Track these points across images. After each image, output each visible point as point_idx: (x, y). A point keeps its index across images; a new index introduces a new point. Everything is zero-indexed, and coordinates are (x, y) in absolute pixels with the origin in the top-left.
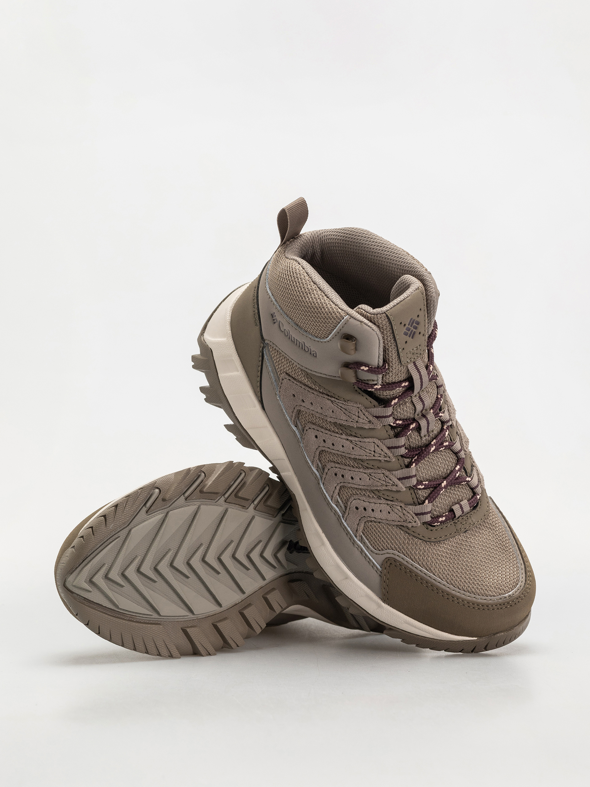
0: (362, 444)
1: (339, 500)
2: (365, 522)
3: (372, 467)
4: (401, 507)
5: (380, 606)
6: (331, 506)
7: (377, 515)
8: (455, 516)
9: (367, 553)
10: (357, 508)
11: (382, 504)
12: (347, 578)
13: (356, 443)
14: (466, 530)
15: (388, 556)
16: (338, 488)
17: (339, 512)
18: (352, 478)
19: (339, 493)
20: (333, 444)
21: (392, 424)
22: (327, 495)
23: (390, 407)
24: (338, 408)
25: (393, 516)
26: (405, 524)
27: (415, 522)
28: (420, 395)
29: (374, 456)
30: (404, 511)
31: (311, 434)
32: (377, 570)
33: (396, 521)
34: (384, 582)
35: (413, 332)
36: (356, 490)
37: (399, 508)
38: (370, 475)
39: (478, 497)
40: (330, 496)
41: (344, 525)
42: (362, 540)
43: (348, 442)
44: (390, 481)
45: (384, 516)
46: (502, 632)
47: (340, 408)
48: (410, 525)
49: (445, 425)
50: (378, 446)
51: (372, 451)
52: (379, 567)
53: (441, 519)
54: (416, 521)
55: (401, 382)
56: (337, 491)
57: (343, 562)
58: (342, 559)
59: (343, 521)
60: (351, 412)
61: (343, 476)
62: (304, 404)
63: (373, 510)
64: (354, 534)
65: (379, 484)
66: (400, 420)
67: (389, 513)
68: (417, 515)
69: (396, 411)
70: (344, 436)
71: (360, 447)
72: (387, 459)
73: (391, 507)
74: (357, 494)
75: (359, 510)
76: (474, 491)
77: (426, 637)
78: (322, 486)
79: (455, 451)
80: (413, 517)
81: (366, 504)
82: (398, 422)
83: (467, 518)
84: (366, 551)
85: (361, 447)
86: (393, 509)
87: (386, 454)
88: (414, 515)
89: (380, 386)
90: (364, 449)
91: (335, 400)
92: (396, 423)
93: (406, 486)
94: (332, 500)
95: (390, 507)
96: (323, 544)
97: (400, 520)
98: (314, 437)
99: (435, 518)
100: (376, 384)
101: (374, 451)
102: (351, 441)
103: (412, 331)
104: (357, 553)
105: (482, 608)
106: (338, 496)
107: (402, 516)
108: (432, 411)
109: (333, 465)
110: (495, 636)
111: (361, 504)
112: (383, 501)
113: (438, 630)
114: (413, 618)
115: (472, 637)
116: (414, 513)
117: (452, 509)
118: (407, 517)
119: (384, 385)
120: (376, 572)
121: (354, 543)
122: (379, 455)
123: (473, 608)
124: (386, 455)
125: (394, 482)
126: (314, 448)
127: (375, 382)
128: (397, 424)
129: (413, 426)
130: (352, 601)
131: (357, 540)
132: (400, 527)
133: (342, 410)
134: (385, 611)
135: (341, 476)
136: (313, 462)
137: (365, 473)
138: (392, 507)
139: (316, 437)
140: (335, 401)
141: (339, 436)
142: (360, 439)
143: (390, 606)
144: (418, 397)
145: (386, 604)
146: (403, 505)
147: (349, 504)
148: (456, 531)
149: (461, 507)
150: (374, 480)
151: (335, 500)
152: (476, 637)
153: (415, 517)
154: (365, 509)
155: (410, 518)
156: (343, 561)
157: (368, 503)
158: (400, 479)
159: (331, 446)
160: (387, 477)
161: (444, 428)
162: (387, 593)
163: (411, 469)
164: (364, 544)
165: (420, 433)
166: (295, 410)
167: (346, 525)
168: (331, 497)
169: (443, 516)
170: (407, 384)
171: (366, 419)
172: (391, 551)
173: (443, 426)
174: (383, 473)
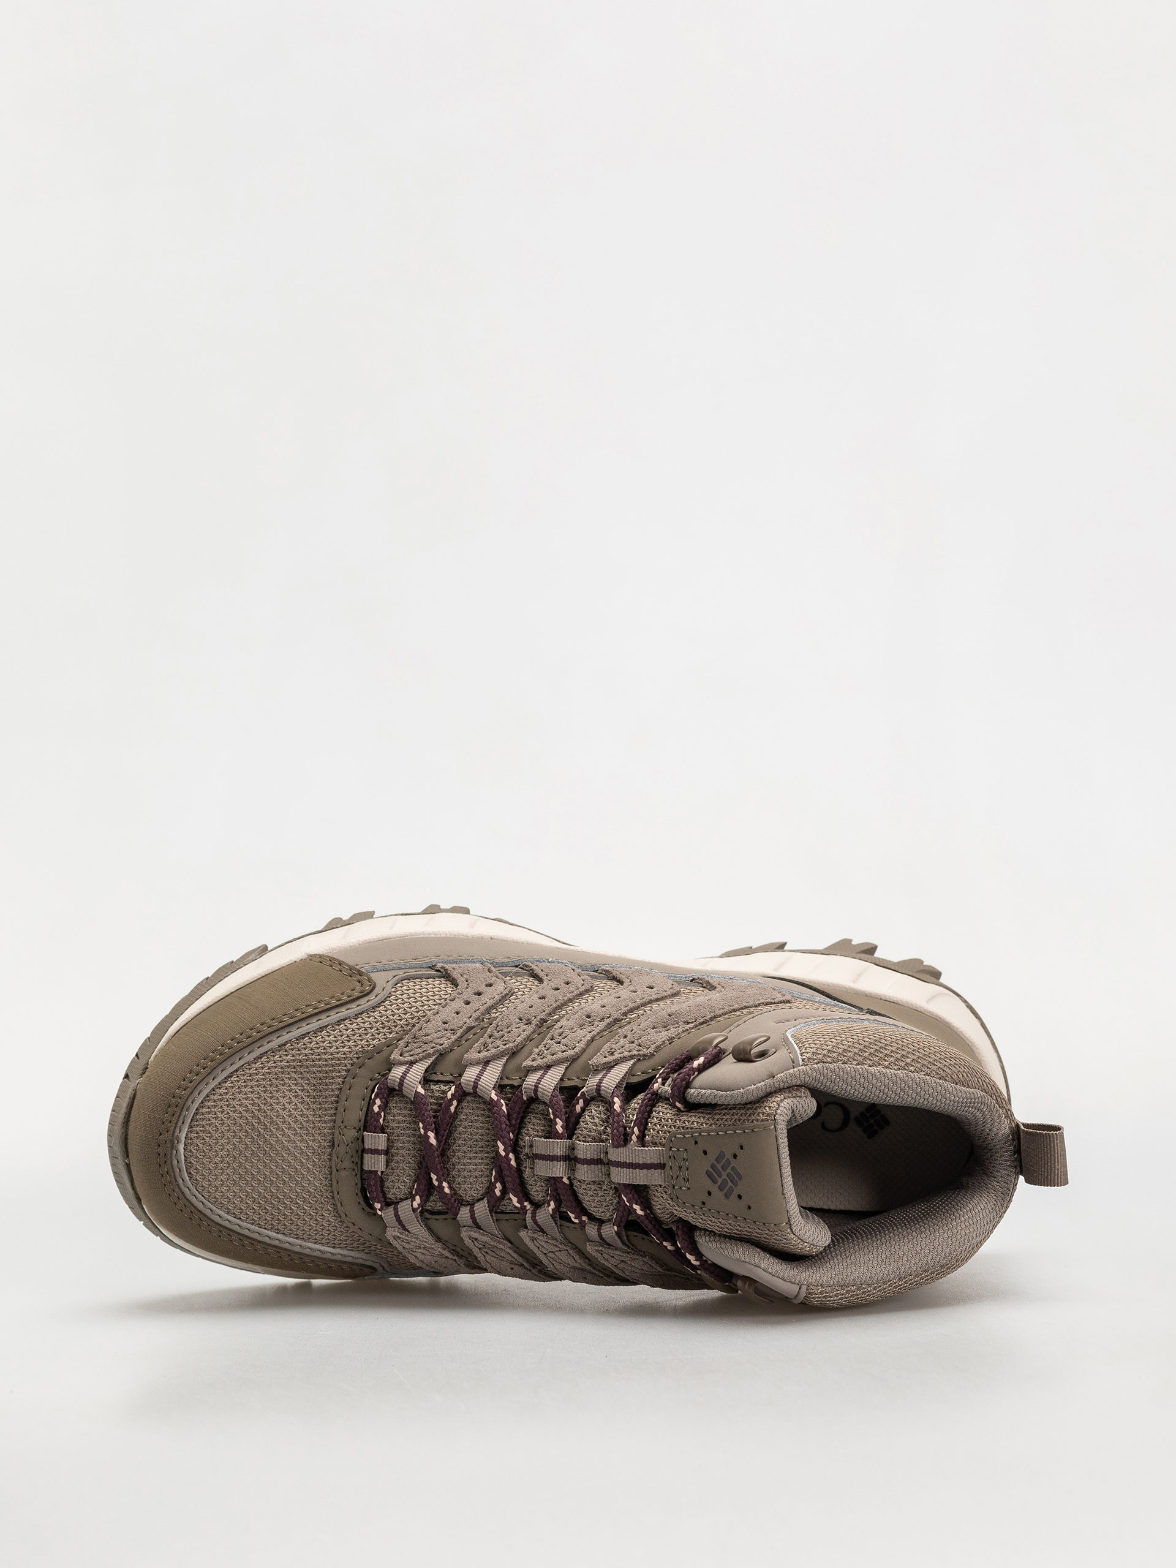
14: (336, 1145)
28: (604, 1164)
35: (717, 1177)
39: (378, 1206)
66: (583, 1110)
67: (445, 1023)
82: (581, 1102)
83: (353, 1162)
103: (720, 1176)
108: (565, 1180)
144: (602, 1158)
161: (526, 1201)
173: (532, 1203)
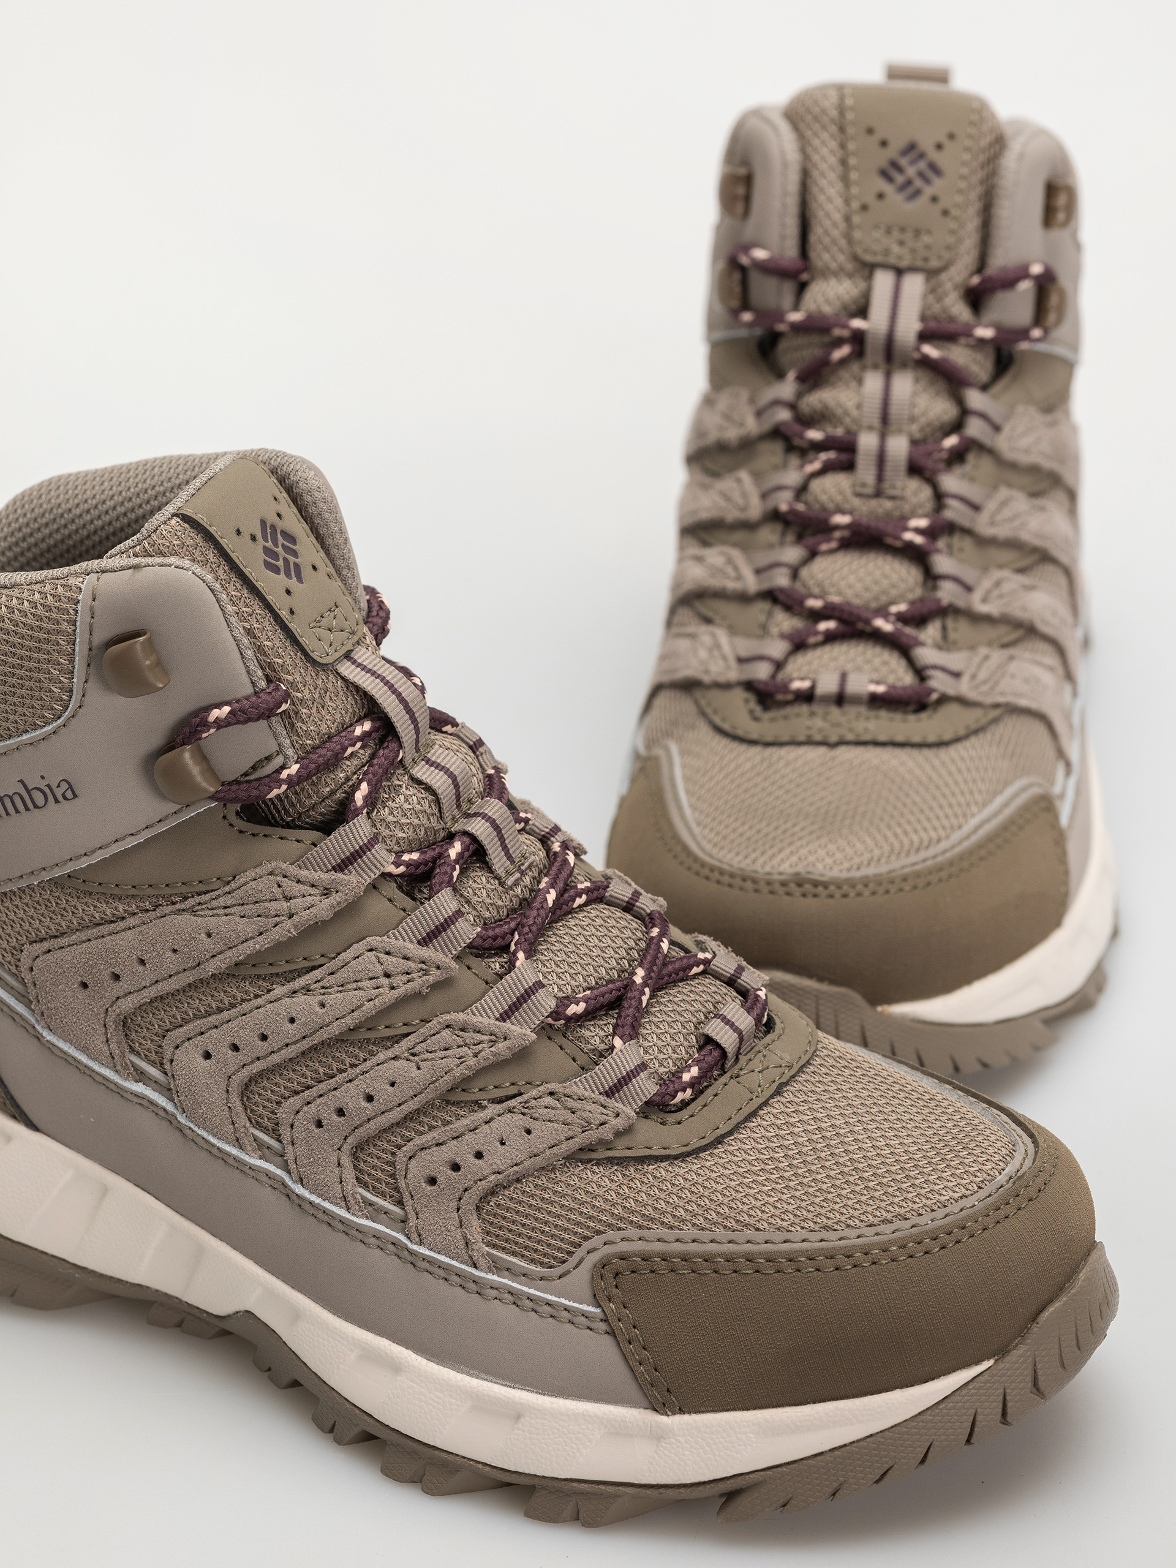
0: (339, 977)
1: (369, 1196)
2: (478, 1208)
3: (405, 1030)
4: (551, 1094)
5: (658, 1436)
6: (359, 1229)
7: (499, 1158)
8: (724, 1054)
9: (532, 1291)
10: (432, 1181)
11: (491, 1119)
12: (517, 1415)
13: (323, 988)
14: (776, 1084)
15: (594, 1258)
16: (346, 1161)
17: (388, 1231)
18: (370, 1098)
19: (357, 1178)
20: (264, 1037)
21: (392, 869)
22: (326, 1205)
23: (357, 816)
24: (218, 915)
25: (546, 1133)
26: (592, 1136)
27: (618, 1115)
28: (426, 755)
29: (393, 988)
30: (570, 1103)
31: (189, 1060)
32: (588, 1323)
33: (561, 1142)
34: (630, 1343)
36: (398, 1130)
37: (548, 1100)
38: (414, 1055)
39: (761, 994)
40: (339, 1201)
41: (425, 1259)
42: (497, 1267)
43: (301, 998)
44: (479, 1037)
45: (518, 1149)
46: (1050, 1301)
47: (222, 911)
48: (606, 1133)
49: (553, 843)
50: (388, 953)
51: (377, 978)
52: (591, 1309)
53: (686, 1077)
54: (620, 1111)
55: (348, 727)
56: (349, 1175)
57: (483, 1376)
58: (473, 1368)
59: (415, 1247)
60: (260, 896)
61: (341, 1112)
62: (123, 986)
63: (479, 1155)
64: (466, 1263)
65: (451, 1062)
66: (409, 847)
67: (529, 1132)
68: (610, 1093)
69: (384, 826)
70: (279, 991)
71: (340, 989)
72: (435, 976)
73: (524, 1114)
74: (409, 1141)
75: (441, 1180)
76: (740, 984)
77: (845, 1445)
78: (299, 1189)
79: (623, 900)
80: (602, 1106)
81: (449, 1151)
82: (406, 857)
83: (763, 1056)
84: (525, 1289)
85: (342, 986)
86: (535, 1115)
87: (423, 962)
88: (602, 1098)
89: (297, 766)
90: (354, 985)
91: (197, 899)
92: (404, 861)
93: (533, 1026)
94: (348, 1209)
95: (522, 1113)
96: (396, 1368)
97: (570, 1133)
98: (200, 1060)
99: (670, 1082)
100: (283, 767)
101: (387, 975)
102: (307, 990)
104: (506, 1312)
105: (949, 1240)
106: (361, 1190)
107: (570, 1117)
109: (295, 1102)
110: (1040, 1323)
111: (435, 1160)
112: (492, 1110)
113: (865, 1394)
114: (773, 1407)
115: (978, 1362)
116: (601, 1094)
117: (704, 1035)
118: (586, 1115)
119: (303, 759)
120: (588, 1331)
121: (479, 1288)
122: (405, 978)
123: (926, 1253)
124: (424, 967)
125: (491, 1035)
126: (218, 1094)
127: (278, 761)
128: (408, 864)
129: (455, 849)
130: (573, 1484)
131: (482, 1274)
132: (584, 1156)
133: (232, 914)
134: (682, 1440)
135: (335, 1117)
136: (238, 1143)
137: (395, 1058)
138: (527, 1111)
139: (207, 1056)
140: (200, 904)
141: (268, 997)
142: (330, 966)
143: (689, 1413)
144: (423, 761)
145: (674, 1413)
146: (553, 1086)
147: (402, 1184)
148: (750, 1096)
149: (728, 1022)
150: (432, 1059)
151: (357, 1203)
152: (989, 1359)
153: (610, 1102)
154: (456, 1167)
155: (596, 1113)
156: (481, 1371)
157: (455, 1142)
158: (504, 1017)
159: (262, 1047)
160: (462, 1030)
161: (554, 850)
162: (656, 1370)
163: (520, 970)
164: (509, 1270)
165: (490, 870)
166: (111, 1026)
167: (427, 1252)
168: (343, 1204)
169: (690, 1066)
170: (367, 726)
171: (313, 891)
172: (597, 1241)
173: (547, 848)
174: (448, 1026)
